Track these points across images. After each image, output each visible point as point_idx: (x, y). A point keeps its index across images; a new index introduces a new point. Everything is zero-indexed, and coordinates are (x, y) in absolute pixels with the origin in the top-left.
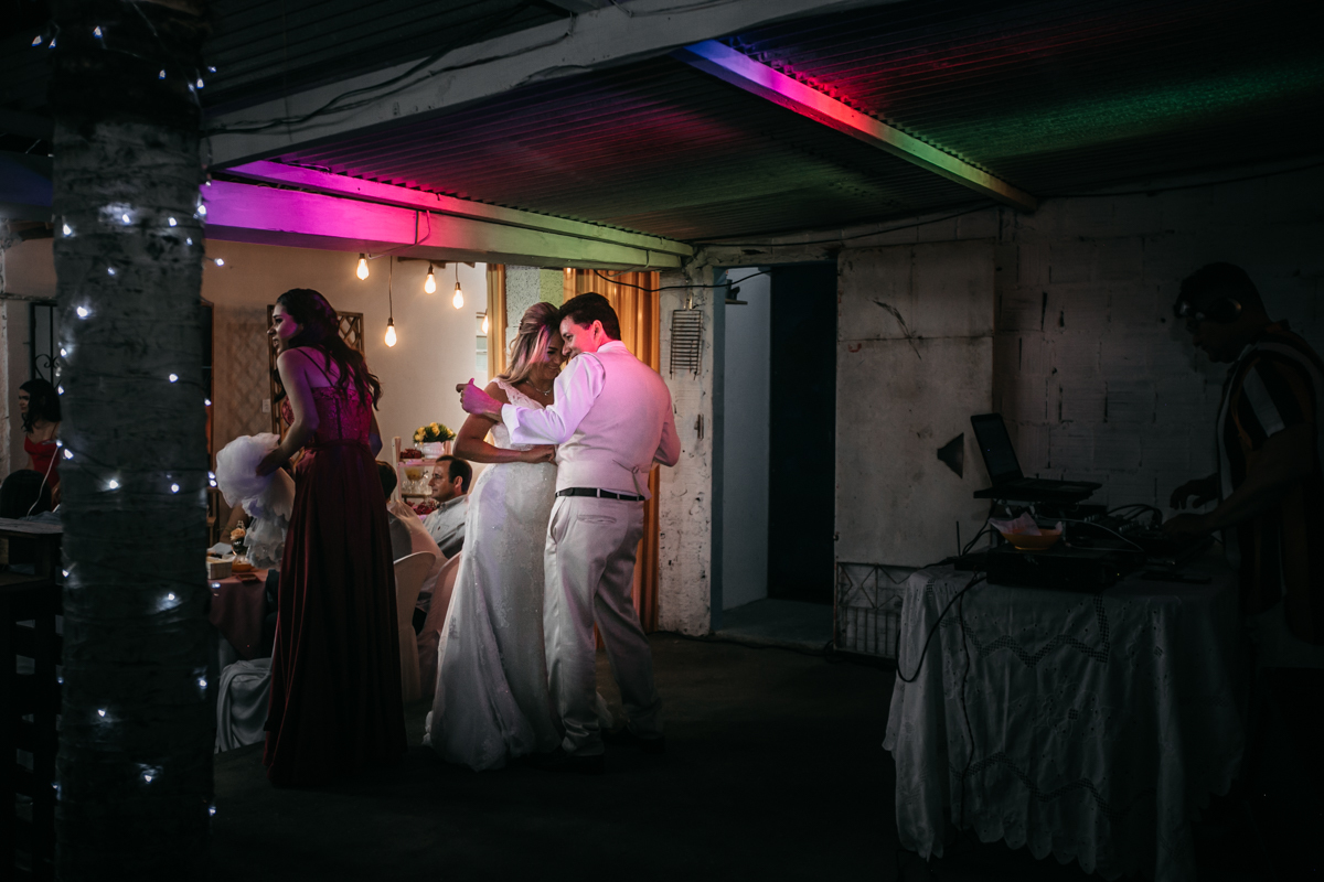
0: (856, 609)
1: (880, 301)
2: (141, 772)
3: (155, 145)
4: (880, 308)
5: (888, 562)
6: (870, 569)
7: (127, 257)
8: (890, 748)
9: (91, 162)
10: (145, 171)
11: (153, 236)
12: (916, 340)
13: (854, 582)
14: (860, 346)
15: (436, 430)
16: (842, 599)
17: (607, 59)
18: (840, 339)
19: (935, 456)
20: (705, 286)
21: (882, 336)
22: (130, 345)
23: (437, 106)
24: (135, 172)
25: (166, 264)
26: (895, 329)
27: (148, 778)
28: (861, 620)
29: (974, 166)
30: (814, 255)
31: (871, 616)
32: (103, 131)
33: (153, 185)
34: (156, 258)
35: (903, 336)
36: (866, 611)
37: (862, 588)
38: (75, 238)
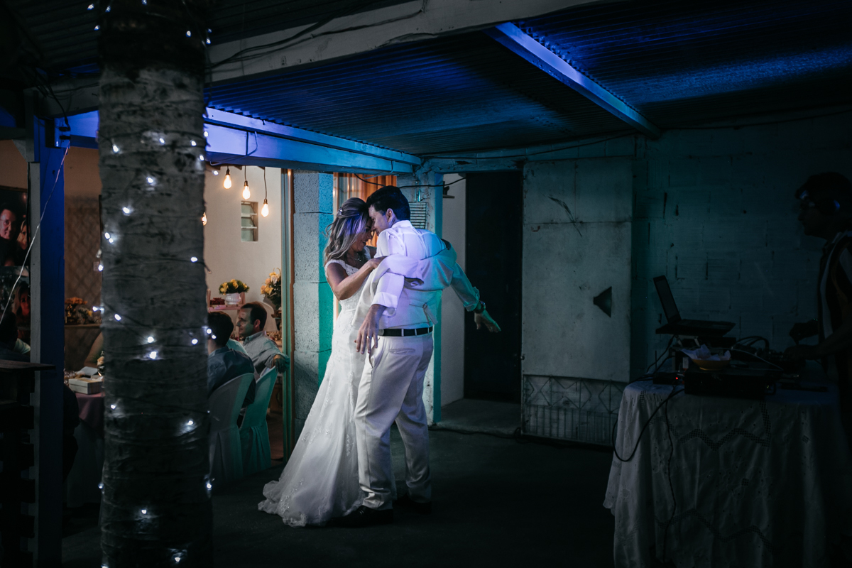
0: (537, 406)
1: (554, 197)
2: (172, 555)
3: (181, 86)
4: (554, 202)
5: (559, 374)
6: (547, 379)
7: (162, 169)
8: (610, 507)
9: (135, 98)
10: (174, 106)
11: (179, 154)
12: (578, 224)
13: (535, 388)
14: (539, 228)
15: (236, 284)
16: (526, 400)
17: (451, 29)
18: (525, 222)
19: (592, 302)
20: (429, 186)
21: (554, 221)
22: (162, 235)
23: (316, 60)
24: (168, 106)
25: (187, 174)
26: (564, 216)
27: (178, 559)
28: (540, 413)
29: (631, 107)
30: (508, 165)
31: (547, 411)
32: (145, 75)
33: (180, 115)
34: (180, 170)
35: (569, 221)
36: (544, 407)
37: (540, 392)
38: (122, 155)
